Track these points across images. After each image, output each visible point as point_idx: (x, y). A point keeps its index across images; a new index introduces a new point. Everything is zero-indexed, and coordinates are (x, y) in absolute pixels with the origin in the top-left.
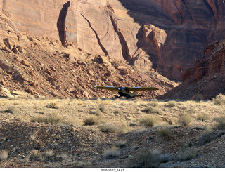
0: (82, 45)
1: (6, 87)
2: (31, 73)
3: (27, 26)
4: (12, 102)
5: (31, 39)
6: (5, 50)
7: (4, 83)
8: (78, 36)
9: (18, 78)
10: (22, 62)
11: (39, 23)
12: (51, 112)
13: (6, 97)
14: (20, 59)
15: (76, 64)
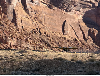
0: (70, 35)
1: (45, 48)
2: (53, 44)
3: (52, 28)
4: (47, 53)
5: (53, 33)
6: (45, 36)
7: (44, 47)
8: (69, 32)
9: (49, 45)
10: (50, 40)
11: (56, 27)
12: (60, 57)
13: (45, 51)
14: (49, 39)
15: (68, 41)
